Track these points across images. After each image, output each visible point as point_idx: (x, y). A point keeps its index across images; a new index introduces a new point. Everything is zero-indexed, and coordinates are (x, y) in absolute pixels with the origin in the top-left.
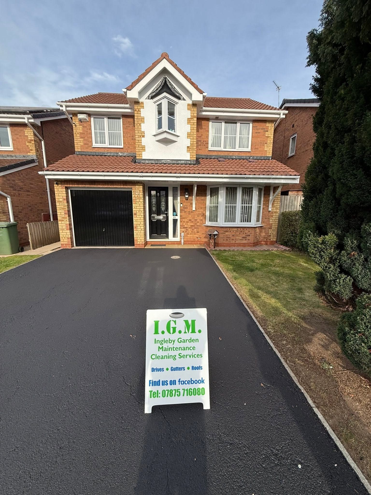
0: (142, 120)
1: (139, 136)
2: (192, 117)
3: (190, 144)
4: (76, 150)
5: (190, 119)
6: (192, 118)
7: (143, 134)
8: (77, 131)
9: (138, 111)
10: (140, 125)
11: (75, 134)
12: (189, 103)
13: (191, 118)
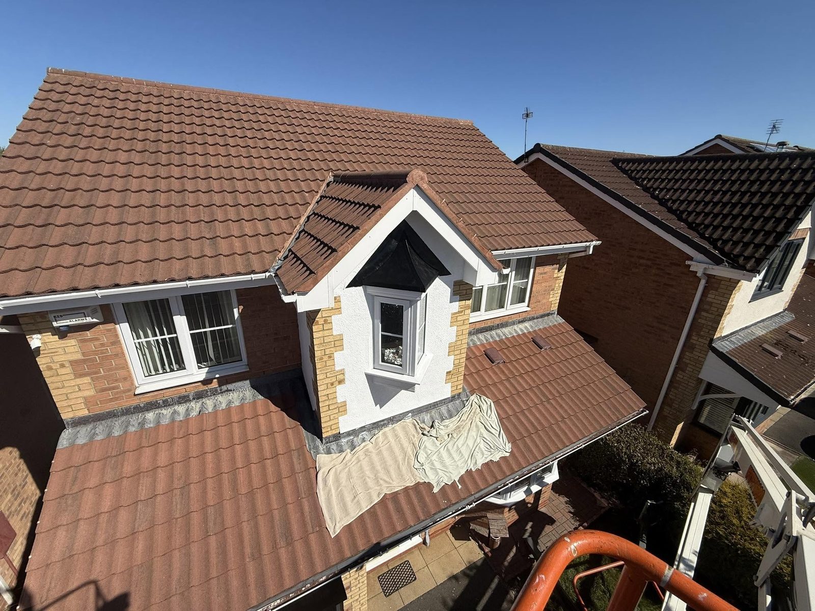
0: (337, 343)
1: (329, 385)
2: (462, 308)
3: (453, 366)
4: (63, 416)
5: (456, 313)
6: (462, 312)
7: (340, 377)
8: (56, 359)
9: (323, 324)
10: (330, 357)
11: (50, 368)
12: (456, 280)
13: (459, 312)
